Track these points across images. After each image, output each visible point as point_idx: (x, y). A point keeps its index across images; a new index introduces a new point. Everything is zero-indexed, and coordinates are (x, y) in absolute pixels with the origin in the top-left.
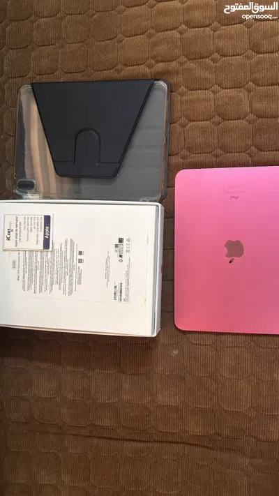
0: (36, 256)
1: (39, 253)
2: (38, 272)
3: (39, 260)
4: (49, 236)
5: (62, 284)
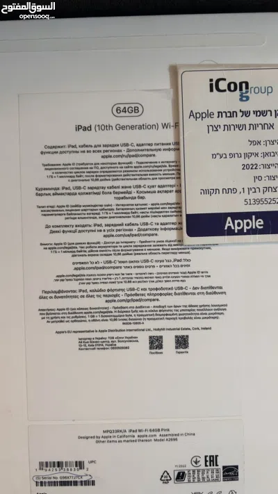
0: (163, 190)
1: (172, 198)
2: (110, 200)
3: (150, 199)
4: (231, 232)
5: (74, 285)
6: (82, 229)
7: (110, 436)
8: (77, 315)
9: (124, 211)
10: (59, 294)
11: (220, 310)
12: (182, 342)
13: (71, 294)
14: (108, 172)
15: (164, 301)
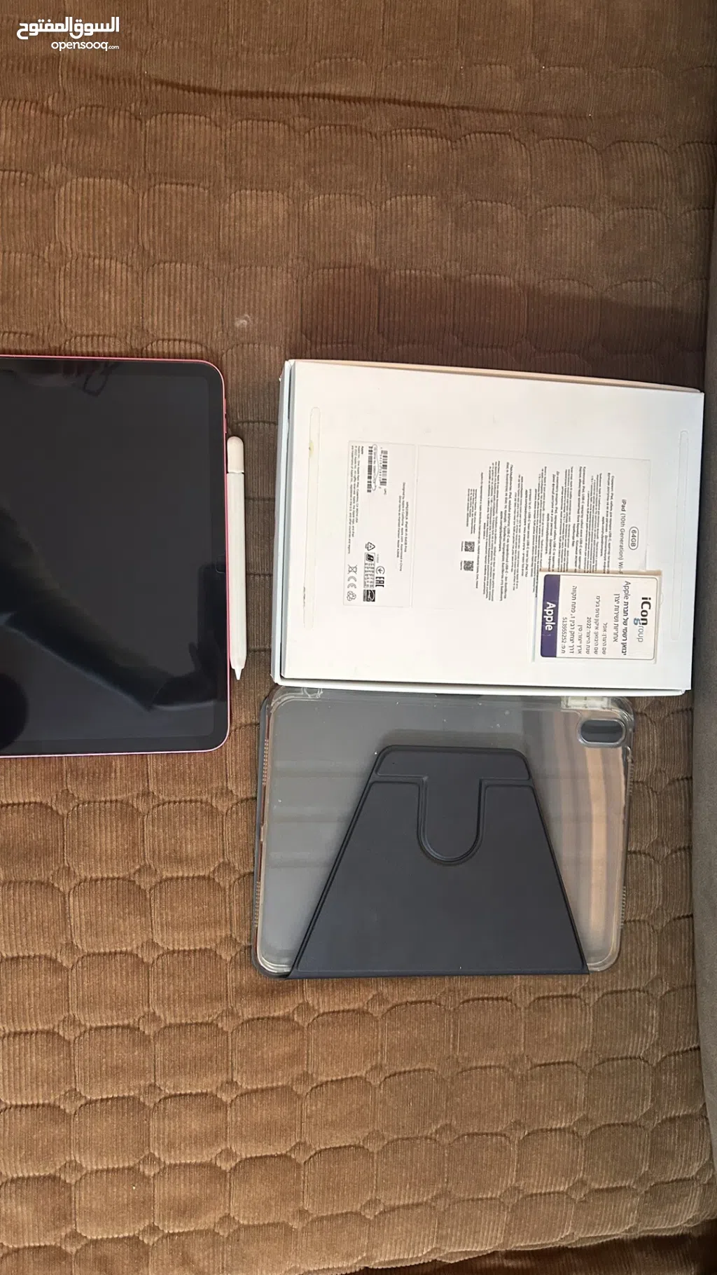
0: (578, 560)
1: (571, 566)
2: (574, 520)
3: (572, 550)
4: (545, 606)
5: (515, 490)
6: (555, 499)
7: (404, 506)
8: (493, 490)
9: (564, 531)
10: (509, 478)
11: (490, 596)
12: (468, 566)
13: (508, 487)
14: (592, 520)
15: (499, 555)
